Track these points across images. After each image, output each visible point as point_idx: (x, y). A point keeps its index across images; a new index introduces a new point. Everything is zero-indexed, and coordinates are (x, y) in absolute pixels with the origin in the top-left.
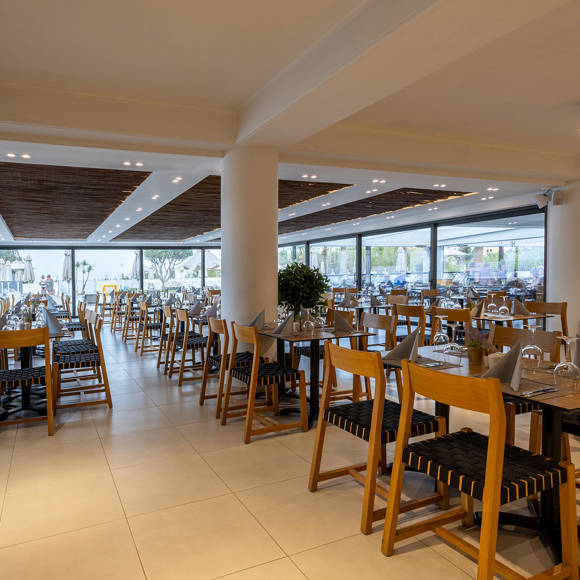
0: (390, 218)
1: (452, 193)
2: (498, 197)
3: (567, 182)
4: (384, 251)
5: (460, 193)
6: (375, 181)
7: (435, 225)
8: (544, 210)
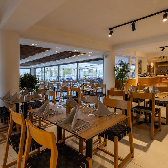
0: (66, 60)
1: (81, 53)
2: (93, 55)
3: (108, 52)
4: (70, 70)
5: (83, 54)
6: (57, 48)
7: (78, 62)
8: (103, 59)
